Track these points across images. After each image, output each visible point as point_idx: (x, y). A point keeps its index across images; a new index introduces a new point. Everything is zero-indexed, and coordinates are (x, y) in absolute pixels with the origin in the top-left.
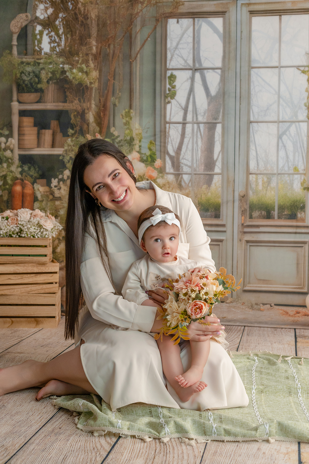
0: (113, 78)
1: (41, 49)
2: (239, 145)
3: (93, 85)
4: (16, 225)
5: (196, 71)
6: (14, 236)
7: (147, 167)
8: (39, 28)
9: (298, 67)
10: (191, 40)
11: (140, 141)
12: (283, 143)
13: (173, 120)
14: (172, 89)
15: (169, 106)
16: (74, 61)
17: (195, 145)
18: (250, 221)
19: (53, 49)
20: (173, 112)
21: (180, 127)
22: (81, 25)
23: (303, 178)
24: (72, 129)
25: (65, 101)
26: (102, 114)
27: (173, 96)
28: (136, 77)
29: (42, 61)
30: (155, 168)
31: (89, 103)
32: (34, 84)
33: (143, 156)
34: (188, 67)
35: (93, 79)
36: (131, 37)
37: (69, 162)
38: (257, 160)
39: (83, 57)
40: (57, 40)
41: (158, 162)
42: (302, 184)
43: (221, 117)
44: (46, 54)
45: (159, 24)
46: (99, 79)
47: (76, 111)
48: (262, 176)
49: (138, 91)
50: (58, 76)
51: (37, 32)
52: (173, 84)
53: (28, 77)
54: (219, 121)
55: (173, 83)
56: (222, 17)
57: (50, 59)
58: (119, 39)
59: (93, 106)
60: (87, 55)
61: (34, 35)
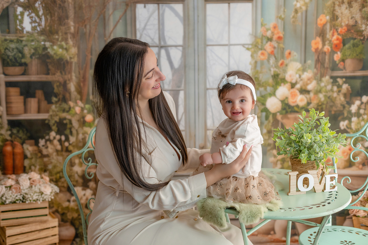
0: (90, 54)
1: (23, 28)
3: (72, 60)
4: (19, 194)
5: (162, 48)
6: (18, 202)
8: (20, 9)
9: (243, 45)
10: (156, 22)
16: (54, 39)
19: (34, 28)
22: (59, 8)
24: (56, 97)
25: (48, 74)
26: (82, 84)
29: (24, 39)
31: (69, 76)
32: (18, 59)
34: (155, 45)
35: (72, 55)
36: (104, 19)
37: (54, 125)
38: (213, 119)
39: (62, 35)
40: (38, 20)
43: (183, 85)
44: (28, 32)
45: (129, 8)
46: (78, 55)
47: (58, 81)
50: (40, 52)
51: (18, 13)
53: (12, 53)
54: (181, 89)
56: (182, 3)
57: (31, 37)
58: (94, 21)
59: (74, 78)
60: (66, 33)
61: (16, 16)
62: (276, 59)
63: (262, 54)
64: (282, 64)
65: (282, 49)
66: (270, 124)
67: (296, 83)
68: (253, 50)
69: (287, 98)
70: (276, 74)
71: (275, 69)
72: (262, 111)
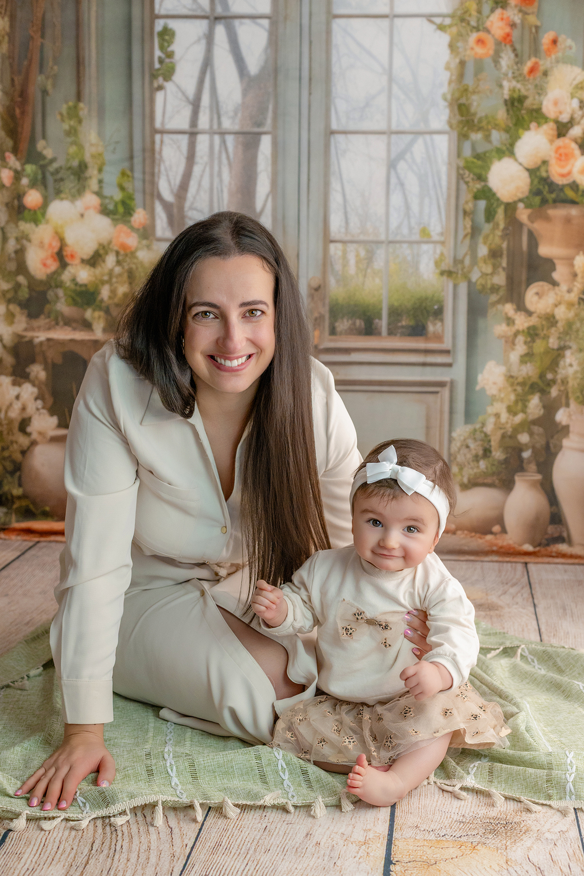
0: (40, 33)
2: (309, 180)
5: (217, 21)
7: (115, 226)
9: (429, 17)
11: (100, 170)
12: (398, 178)
13: (170, 126)
14: (167, 60)
15: (159, 97)
17: (216, 181)
18: (331, 341)
20: (169, 108)
21: (184, 140)
23: (438, 251)
26: (18, 111)
27: (169, 73)
28: (89, 34)
30: (132, 228)
33: (107, 201)
34: (199, 13)
38: (346, 213)
41: (139, 216)
42: (437, 264)
43: (269, 121)
46: (11, 36)
48: (355, 245)
49: (93, 62)
52: (170, 49)
54: (265, 129)
55: (169, 46)
62: (516, 55)
63: (480, 41)
64: (532, 70)
65: (534, 30)
66: (499, 233)
67: (571, 123)
68: (454, 30)
69: (545, 162)
70: (516, 96)
71: (514, 83)
72: (476, 197)
